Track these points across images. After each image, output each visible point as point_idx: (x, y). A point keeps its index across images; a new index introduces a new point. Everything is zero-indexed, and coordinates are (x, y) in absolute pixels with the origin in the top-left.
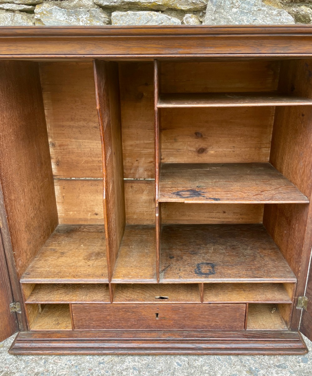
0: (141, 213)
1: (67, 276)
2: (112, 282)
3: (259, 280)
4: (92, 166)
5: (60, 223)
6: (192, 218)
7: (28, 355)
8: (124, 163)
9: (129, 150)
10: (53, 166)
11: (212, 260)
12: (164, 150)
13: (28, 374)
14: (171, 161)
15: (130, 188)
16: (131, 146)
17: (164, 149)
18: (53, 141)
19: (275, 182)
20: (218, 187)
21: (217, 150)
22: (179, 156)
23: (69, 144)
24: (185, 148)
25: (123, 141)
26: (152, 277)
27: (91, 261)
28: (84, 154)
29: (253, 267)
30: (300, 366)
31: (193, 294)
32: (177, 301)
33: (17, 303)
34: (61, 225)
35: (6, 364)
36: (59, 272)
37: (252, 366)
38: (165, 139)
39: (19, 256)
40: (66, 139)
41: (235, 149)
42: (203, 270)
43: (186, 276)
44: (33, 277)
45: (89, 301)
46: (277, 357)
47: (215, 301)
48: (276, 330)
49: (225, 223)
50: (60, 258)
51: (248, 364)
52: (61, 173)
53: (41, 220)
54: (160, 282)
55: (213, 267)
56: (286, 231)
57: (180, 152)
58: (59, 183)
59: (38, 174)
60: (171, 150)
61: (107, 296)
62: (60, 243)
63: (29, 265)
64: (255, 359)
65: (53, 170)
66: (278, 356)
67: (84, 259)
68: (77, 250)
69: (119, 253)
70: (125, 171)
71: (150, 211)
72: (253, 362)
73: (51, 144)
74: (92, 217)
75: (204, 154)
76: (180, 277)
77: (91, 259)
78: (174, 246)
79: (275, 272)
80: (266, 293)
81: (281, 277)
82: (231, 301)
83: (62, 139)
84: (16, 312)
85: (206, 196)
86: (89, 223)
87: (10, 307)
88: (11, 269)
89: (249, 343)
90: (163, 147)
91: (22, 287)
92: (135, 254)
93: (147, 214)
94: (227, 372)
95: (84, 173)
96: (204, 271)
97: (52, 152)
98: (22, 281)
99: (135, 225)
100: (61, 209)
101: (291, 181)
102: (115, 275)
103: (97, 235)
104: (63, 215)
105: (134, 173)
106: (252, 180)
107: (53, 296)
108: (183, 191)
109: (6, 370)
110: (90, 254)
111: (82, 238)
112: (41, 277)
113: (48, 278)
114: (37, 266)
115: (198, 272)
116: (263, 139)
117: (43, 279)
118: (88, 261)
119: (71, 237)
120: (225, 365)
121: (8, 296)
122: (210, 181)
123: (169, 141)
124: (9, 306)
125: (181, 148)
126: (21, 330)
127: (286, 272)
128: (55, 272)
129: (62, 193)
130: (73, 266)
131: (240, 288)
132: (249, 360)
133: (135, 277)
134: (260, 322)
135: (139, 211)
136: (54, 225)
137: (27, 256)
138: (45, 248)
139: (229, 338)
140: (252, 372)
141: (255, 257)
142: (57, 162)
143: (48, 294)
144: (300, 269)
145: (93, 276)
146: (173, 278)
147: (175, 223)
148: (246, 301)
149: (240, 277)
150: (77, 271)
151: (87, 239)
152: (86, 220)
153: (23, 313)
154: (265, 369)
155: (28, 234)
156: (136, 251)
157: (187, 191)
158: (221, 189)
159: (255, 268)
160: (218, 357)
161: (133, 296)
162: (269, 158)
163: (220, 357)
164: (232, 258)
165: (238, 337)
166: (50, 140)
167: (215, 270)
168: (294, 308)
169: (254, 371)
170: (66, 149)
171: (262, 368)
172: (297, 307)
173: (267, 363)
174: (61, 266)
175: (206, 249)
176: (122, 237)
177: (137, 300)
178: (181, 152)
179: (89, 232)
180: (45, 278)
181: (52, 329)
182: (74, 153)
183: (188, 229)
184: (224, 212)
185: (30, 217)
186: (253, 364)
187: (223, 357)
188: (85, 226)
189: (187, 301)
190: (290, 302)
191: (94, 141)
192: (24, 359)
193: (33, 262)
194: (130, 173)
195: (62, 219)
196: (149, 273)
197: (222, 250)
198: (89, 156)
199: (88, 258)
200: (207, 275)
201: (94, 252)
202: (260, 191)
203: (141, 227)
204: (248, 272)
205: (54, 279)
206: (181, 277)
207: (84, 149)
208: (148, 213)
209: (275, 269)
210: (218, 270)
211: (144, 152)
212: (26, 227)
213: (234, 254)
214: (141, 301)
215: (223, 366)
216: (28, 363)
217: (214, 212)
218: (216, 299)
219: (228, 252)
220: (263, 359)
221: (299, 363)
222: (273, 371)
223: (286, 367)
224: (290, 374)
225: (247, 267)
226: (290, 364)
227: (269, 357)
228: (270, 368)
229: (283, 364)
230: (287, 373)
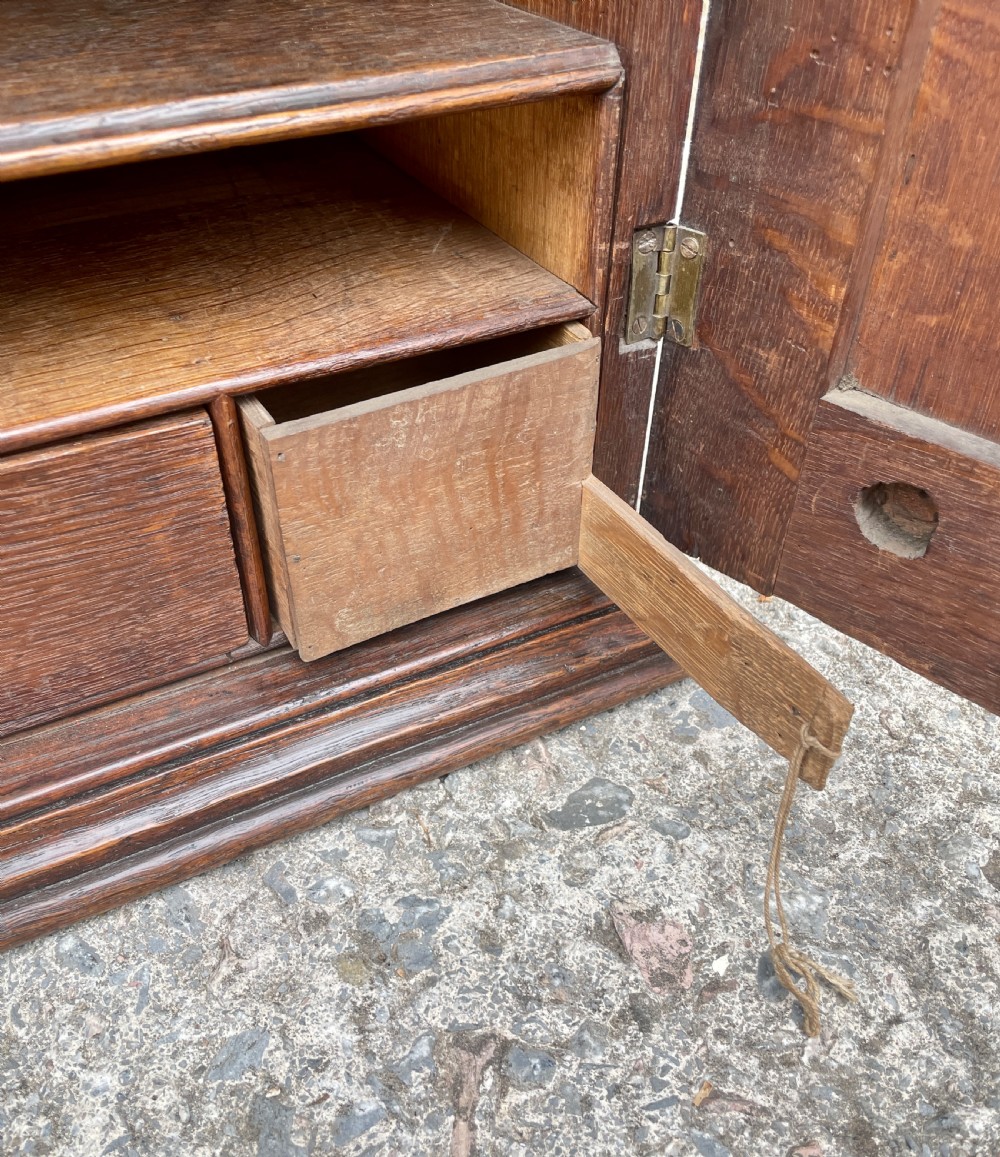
30: (701, 757)
37: (371, 900)
46: (537, 755)
51: (338, 891)
64: (388, 825)
66: (541, 746)
72: (375, 858)
82: (55, 416)
89: (317, 726)
94: (167, 1048)
120: (144, 992)
132: (339, 857)
139: (133, 754)
140: (384, 947)
148: (208, 378)
154: (483, 880)
160: (69, 943)
163: (93, 934)
165: (213, 715)
169: (403, 930)
171: (456, 879)
172: (622, 341)
173: (482, 827)
186: (383, 873)
187: (122, 920)
215: (121, 1011)
220: (445, 802)
221: (689, 738)
222: (544, 870)
223: (620, 802)
224: (670, 845)
225: (143, 52)
226: (636, 770)
227: (480, 773)
228: (512, 857)
229: (598, 790)
230: (645, 843)
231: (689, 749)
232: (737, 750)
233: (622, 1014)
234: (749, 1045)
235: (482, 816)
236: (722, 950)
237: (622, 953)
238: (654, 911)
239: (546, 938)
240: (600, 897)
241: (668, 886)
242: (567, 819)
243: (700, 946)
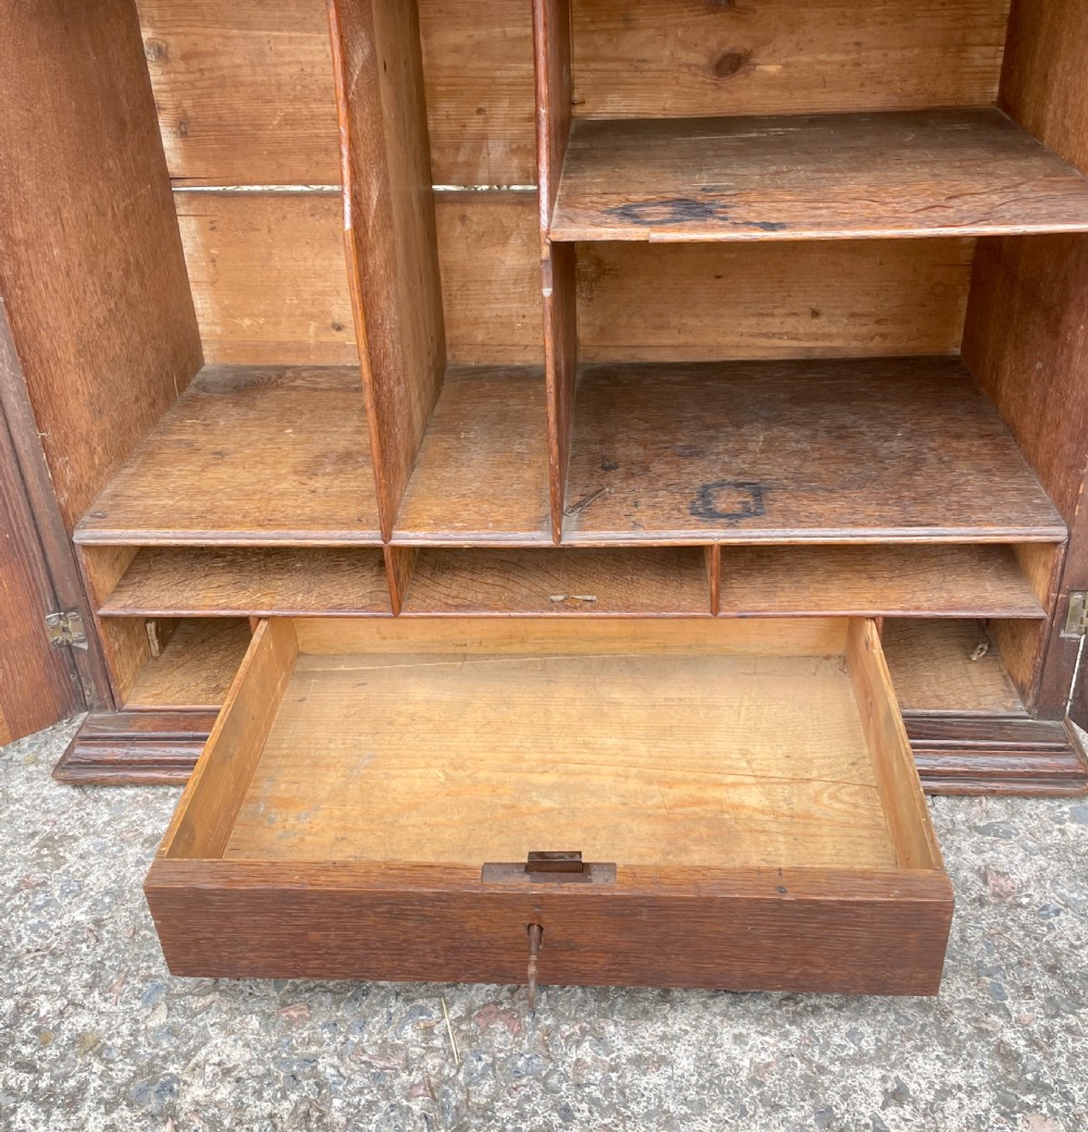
0: (502, 323)
1: (238, 524)
2: (394, 542)
3: (926, 532)
4: (310, 137)
5: (208, 361)
6: (691, 340)
7: (120, 784)
8: (430, 122)
9: (449, 67)
10: (168, 141)
11: (758, 473)
12: (583, 66)
13: (122, 840)
14: (610, 109)
15: (458, 223)
16: (456, 49)
17: (584, 59)
18: (160, 37)
19: (1007, 168)
20: (782, 187)
21: (789, 59)
22: (643, 87)
23: (221, 48)
24: (667, 53)
25: (421, 27)
26: (536, 524)
27: (320, 478)
28: (279, 89)
29: (906, 494)
30: (1062, 832)
31: (686, 588)
32: (627, 608)
33: (69, 614)
34: (213, 368)
35: (48, 811)
36: (208, 511)
38: (587, 19)
39: (64, 452)
40: (206, 27)
41: (864, 54)
42: (721, 505)
43: (656, 523)
44: (118, 526)
45: (317, 609)
46: (981, 803)
47: (762, 611)
48: (982, 713)
49: (816, 355)
50: (212, 468)
52: (200, 167)
53: (137, 338)
54: (565, 542)
55: (758, 492)
56: (1042, 361)
57: (645, 74)
58: (192, 207)
59: (111, 162)
60: (610, 65)
61: (383, 595)
62: (209, 425)
63: (101, 488)
65: (168, 155)
66: (984, 801)
67: (296, 473)
68: (269, 446)
69: (420, 456)
70: (435, 155)
71: (536, 314)
73: (151, 51)
74: (323, 338)
75: (739, 79)
76: (636, 525)
77: (320, 472)
78: (622, 432)
79: (987, 509)
80: (951, 586)
81: (1009, 522)
83: (192, 30)
84: (69, 646)
85: (732, 218)
86: (314, 360)
87: (48, 626)
88: (37, 495)
90: (577, 51)
91: (83, 558)
92: (478, 457)
93: (524, 327)
95: (283, 165)
96: (724, 506)
97: (158, 83)
98: (82, 536)
99: (480, 368)
100: (208, 306)
101: (1071, 162)
102: (404, 520)
103: (344, 400)
104: (218, 329)
105: (468, 164)
106: (917, 163)
107: (193, 593)
108: (646, 203)
109: (48, 828)
110: (317, 456)
111: (290, 409)
112: (147, 525)
113: (169, 527)
114: (130, 493)
115: (701, 510)
116: (976, 9)
117: (154, 532)
118: (311, 479)
119: (248, 406)
121: (37, 587)
122: (756, 170)
123: (602, 26)
124: (41, 622)
125: (647, 53)
126: (92, 705)
127: (1028, 507)
128: (194, 511)
129: (206, 247)
130: (255, 492)
131: (858, 571)
133: (476, 526)
134: (925, 688)
135: (494, 314)
136: (185, 367)
137: (92, 456)
138: (159, 438)
141: (917, 463)
142: (181, 123)
143: (174, 588)
144: (1081, 491)
145: (328, 522)
146: (610, 530)
147: (628, 360)
148: (877, 609)
149: (855, 524)
150: (270, 508)
151: (305, 411)
152: (302, 349)
153: (94, 647)
155: (90, 378)
156: (482, 449)
157: (662, 203)
158: (792, 195)
159: (913, 495)
161: (470, 596)
162: (996, 89)
164: (833, 467)
166: (147, 34)
167: (764, 502)
168: (1054, 636)
170: (211, 70)
172: (1062, 632)
173: (943, 820)
174: (214, 493)
175: (736, 441)
176: (433, 405)
177: (486, 607)
178: (649, 70)
179: (315, 390)
180: (159, 526)
181: (196, 703)
182: (242, 84)
183: (677, 379)
184: (815, 314)
185: (91, 317)
188: (297, 370)
189: (663, 609)
190: (1041, 614)
191: (314, 34)
192: (109, 797)
193: (117, 481)
194: (455, 164)
195: (217, 346)
196: (525, 516)
197: (798, 441)
198: (296, 99)
199: (311, 469)
200: (732, 519)
201: (333, 452)
202: (943, 195)
203: (501, 374)
204: (886, 508)
205: (190, 531)
206: (640, 526)
207: (279, 70)
208: (527, 320)
209: (990, 499)
210: (778, 504)
211: (504, 73)
212: (78, 351)
213: (842, 453)
214: (498, 610)
216: (123, 809)
217: (776, 311)
218: (766, 605)
219: (819, 449)
221: (1061, 822)
222: (963, 843)
223: (1011, 833)
224: (1026, 856)
225: (886, 493)
226: (1026, 825)
227: (951, 802)
228: (952, 834)
229: (1003, 825)
230: (1015, 851)
231: (1058, 826)
232: (1082, 835)
233: (974, 899)
234: (1023, 927)
235: (945, 817)
236: (1029, 896)
237: (986, 882)
238: (1007, 873)
239: (954, 865)
240: (984, 860)
241: (1017, 868)
242: (983, 831)
243: (1020, 892)
